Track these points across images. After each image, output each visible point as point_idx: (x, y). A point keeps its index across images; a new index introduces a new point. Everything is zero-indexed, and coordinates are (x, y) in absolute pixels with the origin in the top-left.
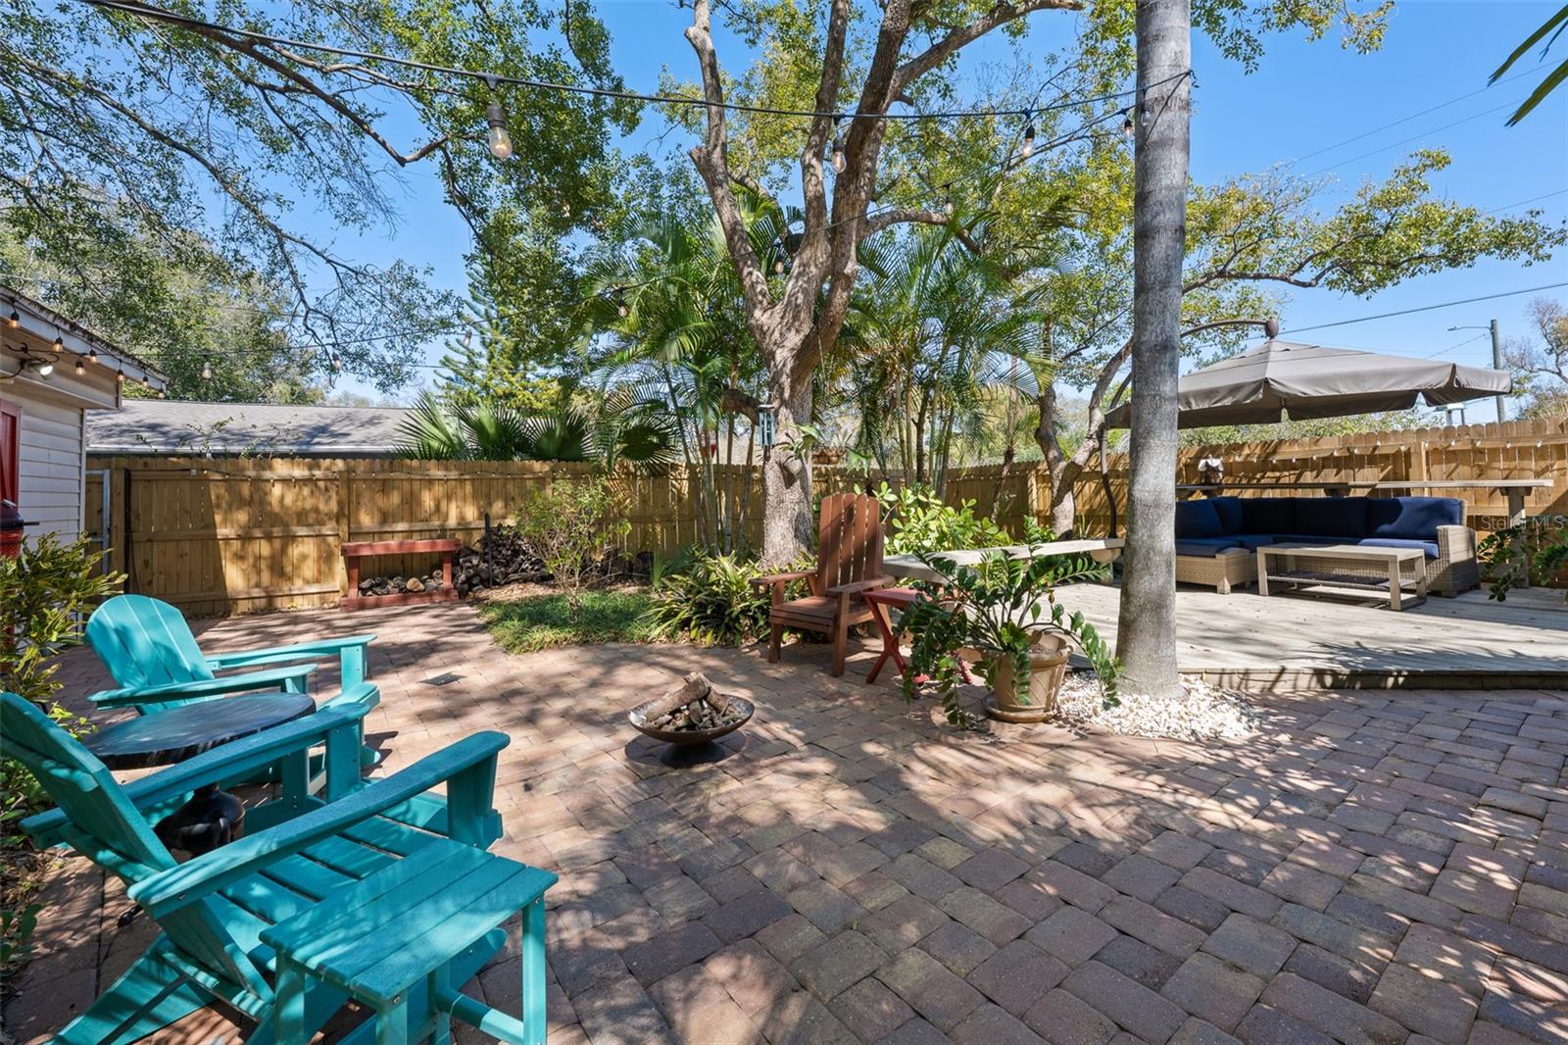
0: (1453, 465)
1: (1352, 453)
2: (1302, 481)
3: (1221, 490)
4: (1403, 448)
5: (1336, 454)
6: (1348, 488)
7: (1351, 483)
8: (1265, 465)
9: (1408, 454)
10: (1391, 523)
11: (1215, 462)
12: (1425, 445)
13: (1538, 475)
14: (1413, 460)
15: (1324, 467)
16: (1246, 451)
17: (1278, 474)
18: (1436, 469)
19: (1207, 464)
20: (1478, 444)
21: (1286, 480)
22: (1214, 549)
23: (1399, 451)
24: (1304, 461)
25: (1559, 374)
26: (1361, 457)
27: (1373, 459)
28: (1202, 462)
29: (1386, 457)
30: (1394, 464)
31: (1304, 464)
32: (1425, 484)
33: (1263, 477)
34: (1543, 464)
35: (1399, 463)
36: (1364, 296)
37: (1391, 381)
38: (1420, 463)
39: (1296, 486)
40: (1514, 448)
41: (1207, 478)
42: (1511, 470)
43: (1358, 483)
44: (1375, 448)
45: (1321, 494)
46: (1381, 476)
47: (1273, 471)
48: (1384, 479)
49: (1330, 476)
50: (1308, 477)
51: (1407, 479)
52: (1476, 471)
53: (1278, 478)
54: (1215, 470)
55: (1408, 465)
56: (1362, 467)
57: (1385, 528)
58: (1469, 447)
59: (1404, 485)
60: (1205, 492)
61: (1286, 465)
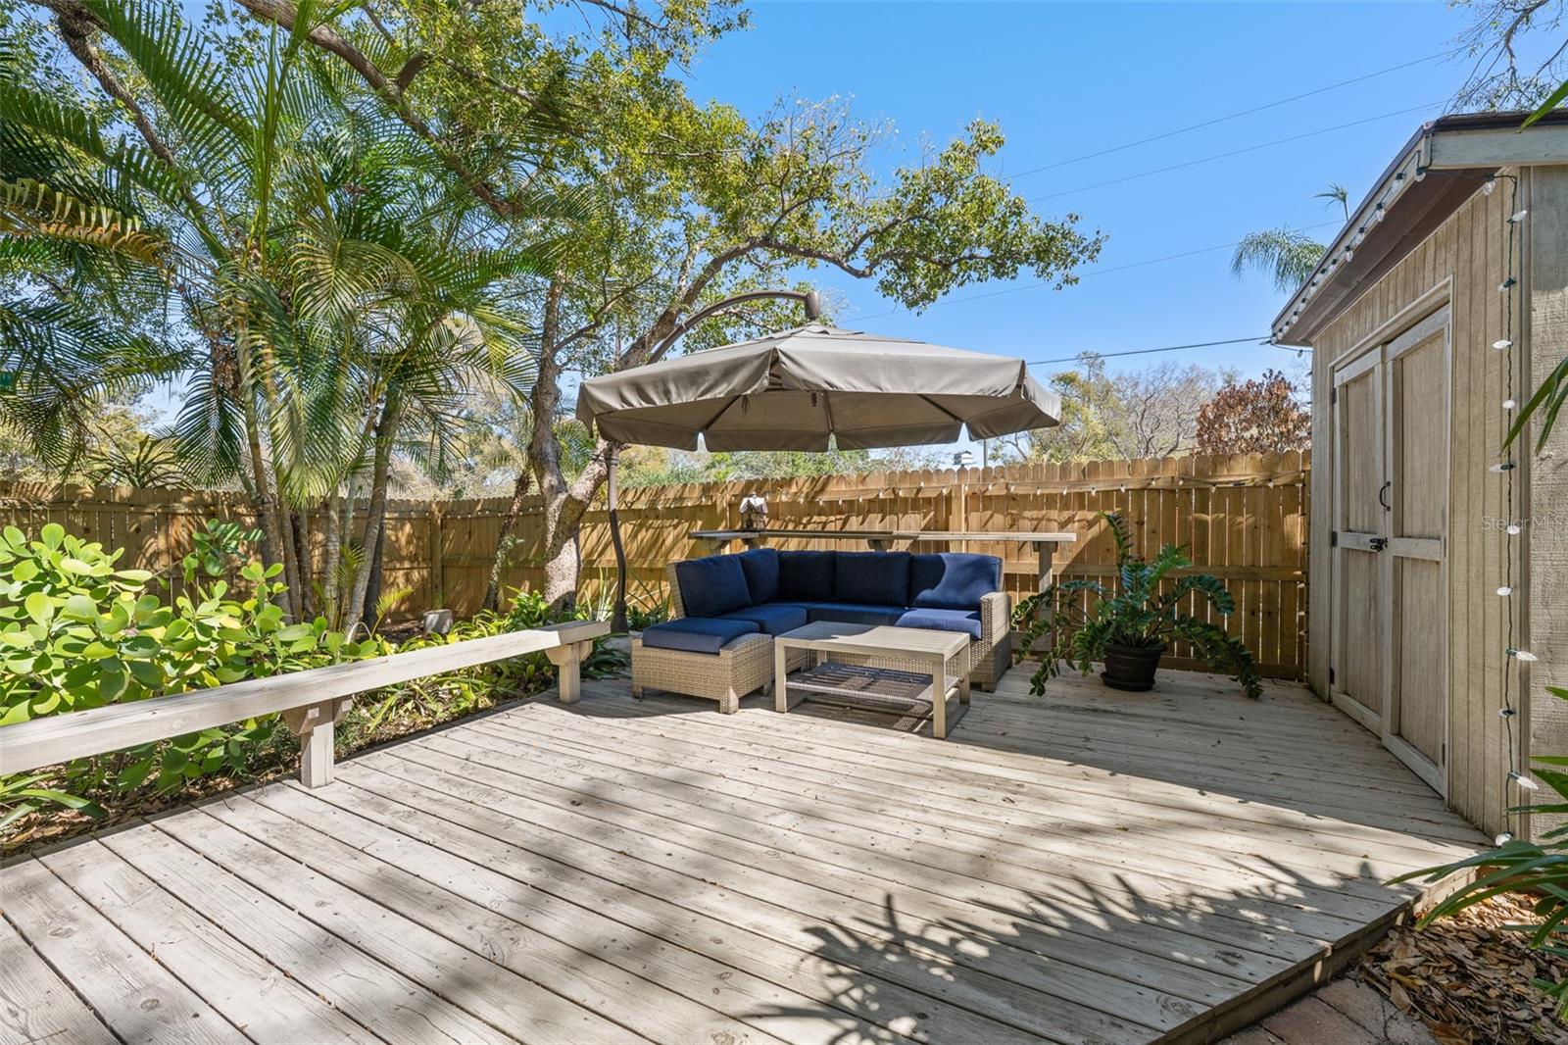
0: (989, 513)
1: (896, 495)
2: (847, 528)
3: (764, 539)
4: (945, 492)
5: (881, 496)
6: (891, 538)
7: (895, 532)
8: (812, 507)
9: (949, 499)
10: (933, 588)
11: (758, 502)
12: (965, 489)
13: (1063, 526)
14: (954, 507)
15: (869, 512)
16: (794, 489)
17: (824, 518)
18: (974, 517)
19: (749, 504)
20: (1012, 489)
21: (831, 527)
22: (719, 640)
23: (941, 493)
24: (850, 503)
25: (1017, 446)
26: (906, 499)
27: (915, 504)
28: (745, 500)
29: (928, 501)
30: (936, 510)
31: (850, 508)
32: (966, 537)
33: (809, 522)
34: (1066, 514)
35: (939, 508)
36: (915, 310)
37: (948, 378)
38: (960, 509)
39: (839, 535)
40: (1042, 495)
41: (750, 522)
42: (1039, 520)
43: (902, 532)
44: (919, 490)
45: (864, 547)
46: (924, 523)
47: (819, 515)
48: (926, 529)
49: (876, 524)
50: (854, 524)
51: (947, 529)
52: (1009, 521)
53: (825, 524)
54: (758, 512)
55: (949, 512)
56: (905, 513)
57: (926, 594)
58: (1004, 492)
59: (943, 536)
60: (746, 541)
61: (833, 508)
